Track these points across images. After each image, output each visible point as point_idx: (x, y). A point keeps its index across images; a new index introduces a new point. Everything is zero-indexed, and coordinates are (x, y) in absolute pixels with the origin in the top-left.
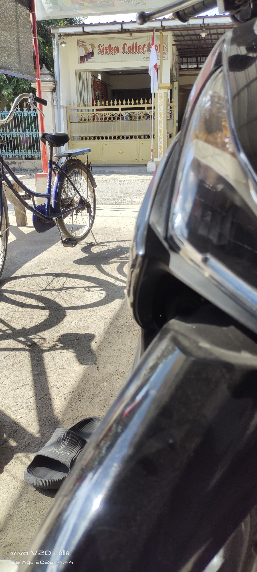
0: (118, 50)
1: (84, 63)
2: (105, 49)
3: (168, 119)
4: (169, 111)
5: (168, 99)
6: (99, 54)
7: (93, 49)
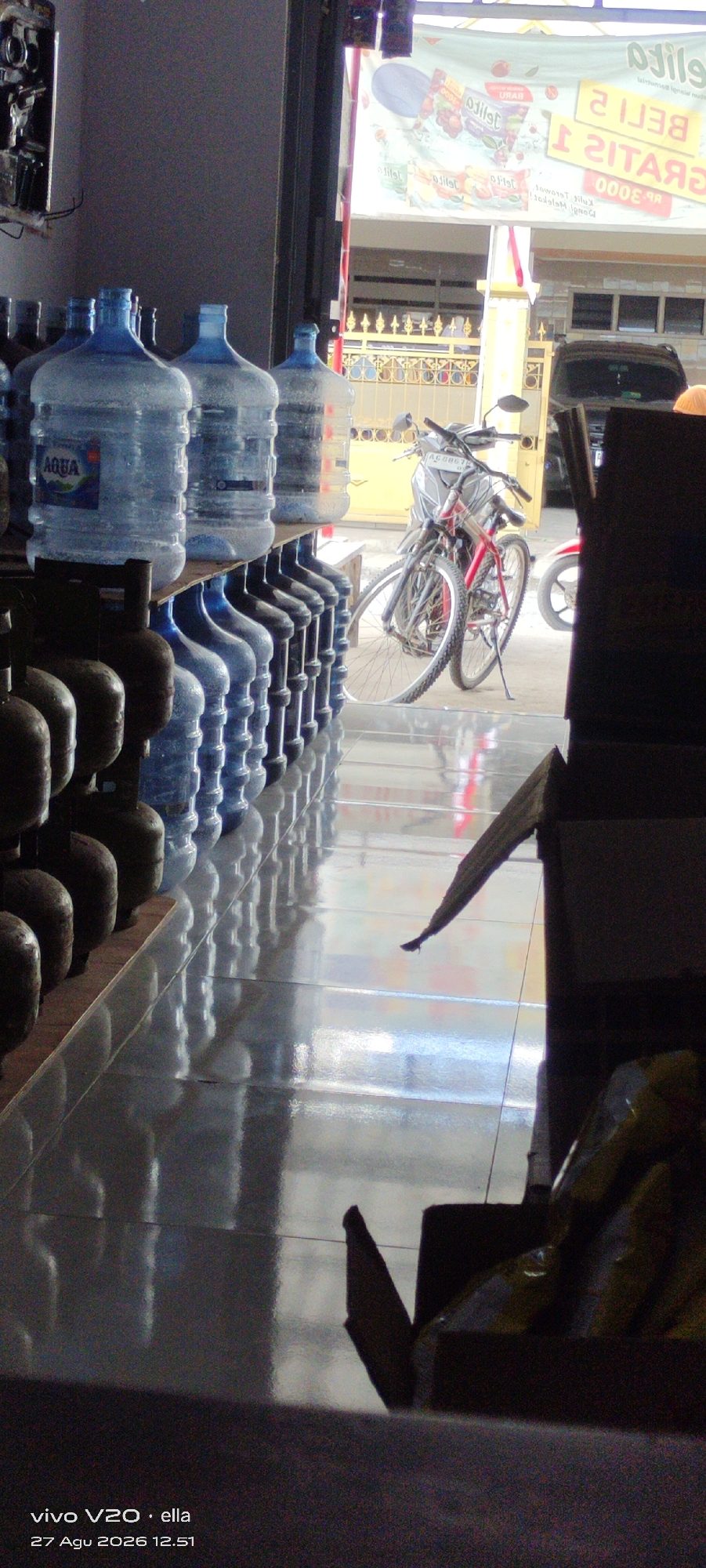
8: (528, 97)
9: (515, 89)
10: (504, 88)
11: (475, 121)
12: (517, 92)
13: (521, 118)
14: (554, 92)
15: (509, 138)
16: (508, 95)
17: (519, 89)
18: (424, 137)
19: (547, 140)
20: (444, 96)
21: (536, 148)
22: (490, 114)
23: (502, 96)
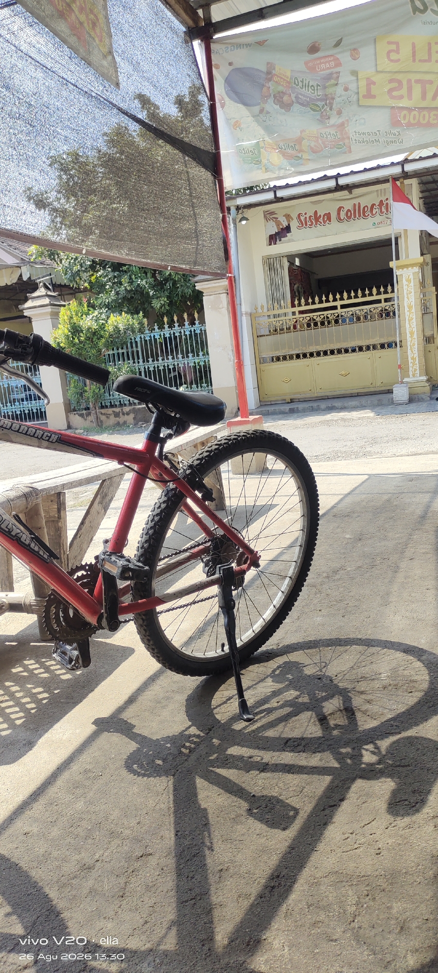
0: (329, 219)
1: (276, 244)
2: (308, 219)
3: (422, 314)
4: (423, 300)
5: (420, 282)
6: (299, 228)
7: (289, 221)
8: (339, 64)
9: (327, 60)
10: (319, 62)
11: (301, 95)
12: (330, 62)
13: (336, 82)
16: (323, 66)
17: (330, 59)
18: (267, 118)
19: (358, 93)
20: (277, 82)
21: (350, 102)
22: (312, 86)
23: (319, 69)
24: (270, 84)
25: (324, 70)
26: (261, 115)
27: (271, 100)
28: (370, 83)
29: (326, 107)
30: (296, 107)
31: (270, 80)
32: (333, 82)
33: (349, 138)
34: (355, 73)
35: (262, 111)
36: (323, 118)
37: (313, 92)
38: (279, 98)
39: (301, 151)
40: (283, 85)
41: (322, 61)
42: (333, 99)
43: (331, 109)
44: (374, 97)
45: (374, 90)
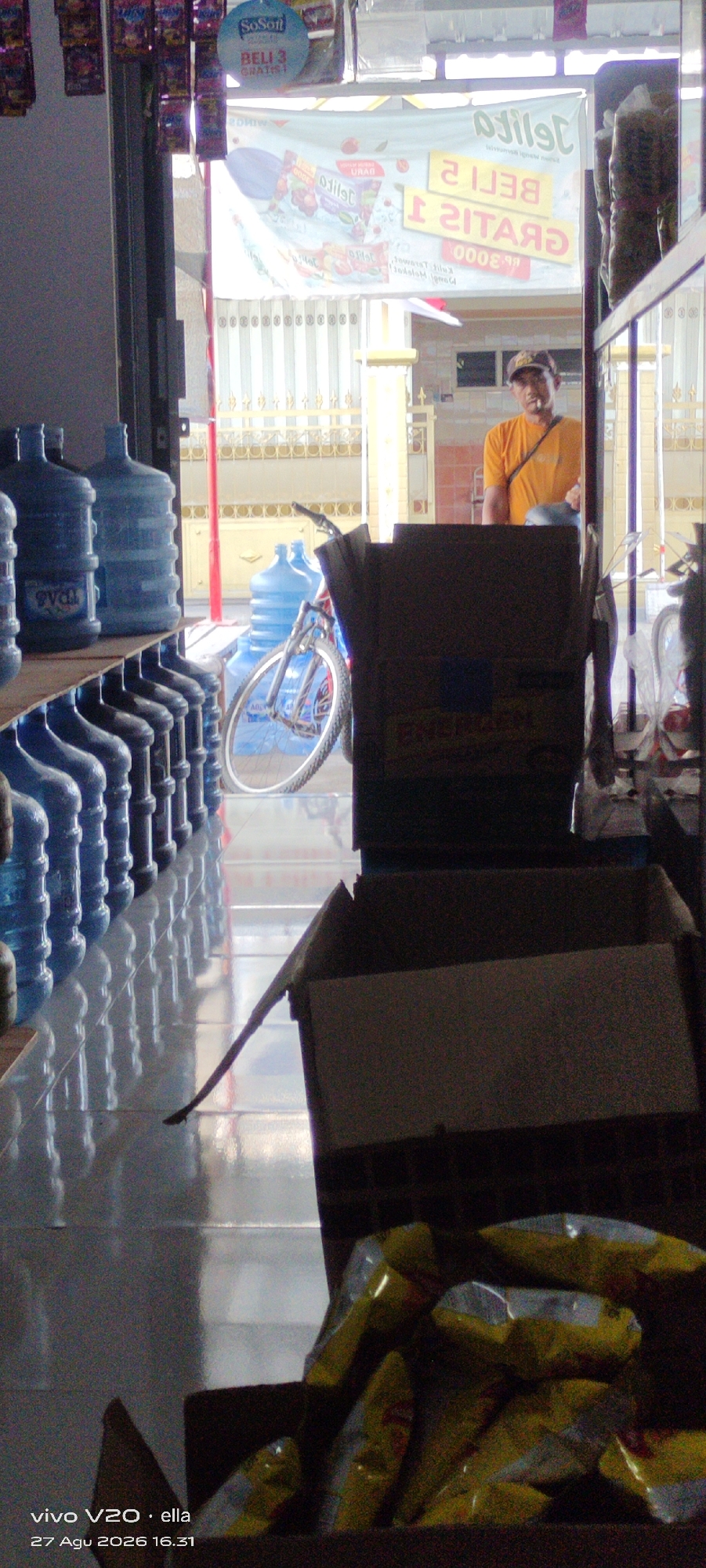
3: (408, 454)
4: (410, 429)
5: (408, 395)
8: (380, 171)
9: (366, 165)
10: (355, 165)
11: (329, 198)
12: (369, 169)
13: (375, 193)
14: (405, 166)
15: (366, 212)
16: (360, 171)
17: (370, 165)
18: (279, 218)
19: (402, 211)
20: (297, 176)
21: (391, 220)
22: (343, 191)
23: (354, 172)
24: (288, 176)
25: (360, 175)
26: (271, 213)
27: (288, 197)
28: (418, 202)
29: (359, 220)
30: (321, 213)
31: (288, 171)
32: (371, 192)
33: (386, 264)
34: (400, 188)
35: (272, 208)
36: (356, 235)
37: (344, 198)
38: (298, 197)
39: (321, 268)
40: (305, 182)
41: (360, 165)
42: (370, 212)
43: (367, 224)
44: (423, 221)
45: (423, 212)
